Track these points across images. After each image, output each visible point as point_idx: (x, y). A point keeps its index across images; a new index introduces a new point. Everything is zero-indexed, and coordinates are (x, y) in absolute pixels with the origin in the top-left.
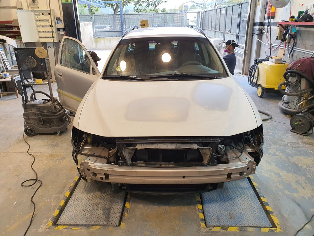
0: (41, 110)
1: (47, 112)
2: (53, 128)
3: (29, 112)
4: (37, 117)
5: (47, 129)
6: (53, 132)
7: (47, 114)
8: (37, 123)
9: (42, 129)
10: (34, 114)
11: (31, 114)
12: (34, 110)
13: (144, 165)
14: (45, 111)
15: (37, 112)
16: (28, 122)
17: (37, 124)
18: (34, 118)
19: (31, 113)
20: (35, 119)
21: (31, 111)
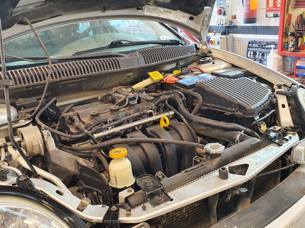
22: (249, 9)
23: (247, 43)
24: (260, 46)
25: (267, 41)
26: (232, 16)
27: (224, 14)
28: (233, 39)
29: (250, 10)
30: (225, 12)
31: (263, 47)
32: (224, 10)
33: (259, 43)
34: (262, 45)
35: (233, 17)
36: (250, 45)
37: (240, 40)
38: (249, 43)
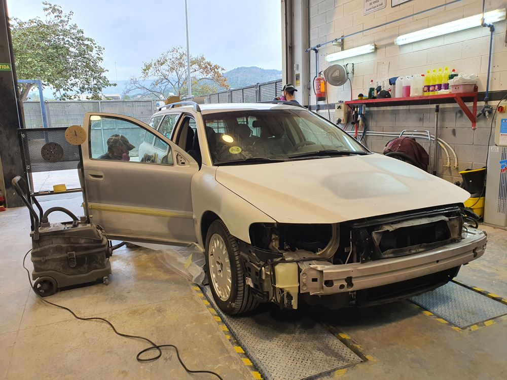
0: (72, 240)
1: (84, 243)
2: (95, 271)
3: (47, 247)
4: (64, 255)
5: (82, 275)
6: (95, 279)
7: (84, 245)
8: (62, 266)
9: (72, 277)
10: (58, 249)
11: (51, 251)
12: (59, 242)
13: (392, 255)
14: (82, 241)
15: (64, 245)
16: (42, 267)
17: (61, 269)
18: (58, 257)
19: (53, 248)
20: (61, 260)
21: (51, 246)
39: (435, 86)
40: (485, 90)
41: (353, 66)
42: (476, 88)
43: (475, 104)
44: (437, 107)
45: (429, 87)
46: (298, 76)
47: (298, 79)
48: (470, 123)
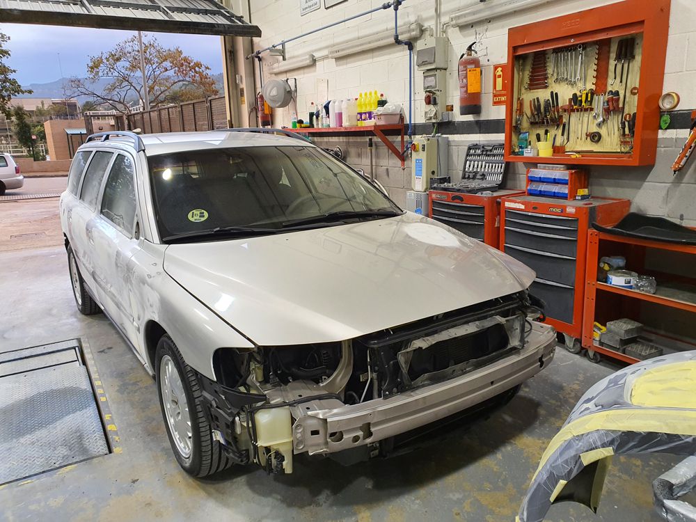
22: (466, 91)
23: (467, 148)
24: (484, 153)
25: (494, 143)
26: (447, 106)
27: (435, 103)
28: (448, 143)
29: (469, 92)
30: (435, 98)
31: (489, 153)
32: (434, 96)
33: (483, 147)
34: (487, 151)
35: (449, 107)
36: (472, 152)
37: (458, 144)
38: (470, 149)
39: (365, 113)
40: (408, 123)
41: (296, 82)
42: (402, 118)
43: (403, 138)
44: (371, 140)
45: (361, 114)
46: (242, 90)
47: (242, 95)
48: (399, 162)
